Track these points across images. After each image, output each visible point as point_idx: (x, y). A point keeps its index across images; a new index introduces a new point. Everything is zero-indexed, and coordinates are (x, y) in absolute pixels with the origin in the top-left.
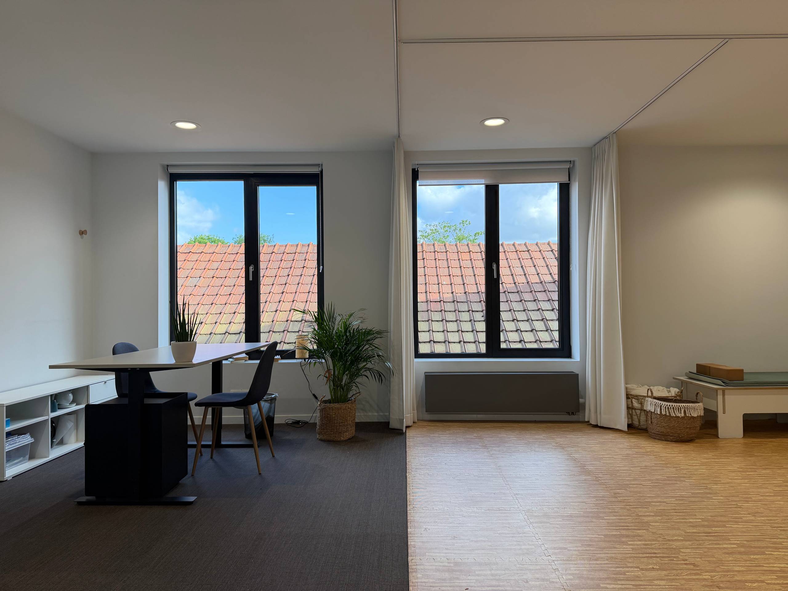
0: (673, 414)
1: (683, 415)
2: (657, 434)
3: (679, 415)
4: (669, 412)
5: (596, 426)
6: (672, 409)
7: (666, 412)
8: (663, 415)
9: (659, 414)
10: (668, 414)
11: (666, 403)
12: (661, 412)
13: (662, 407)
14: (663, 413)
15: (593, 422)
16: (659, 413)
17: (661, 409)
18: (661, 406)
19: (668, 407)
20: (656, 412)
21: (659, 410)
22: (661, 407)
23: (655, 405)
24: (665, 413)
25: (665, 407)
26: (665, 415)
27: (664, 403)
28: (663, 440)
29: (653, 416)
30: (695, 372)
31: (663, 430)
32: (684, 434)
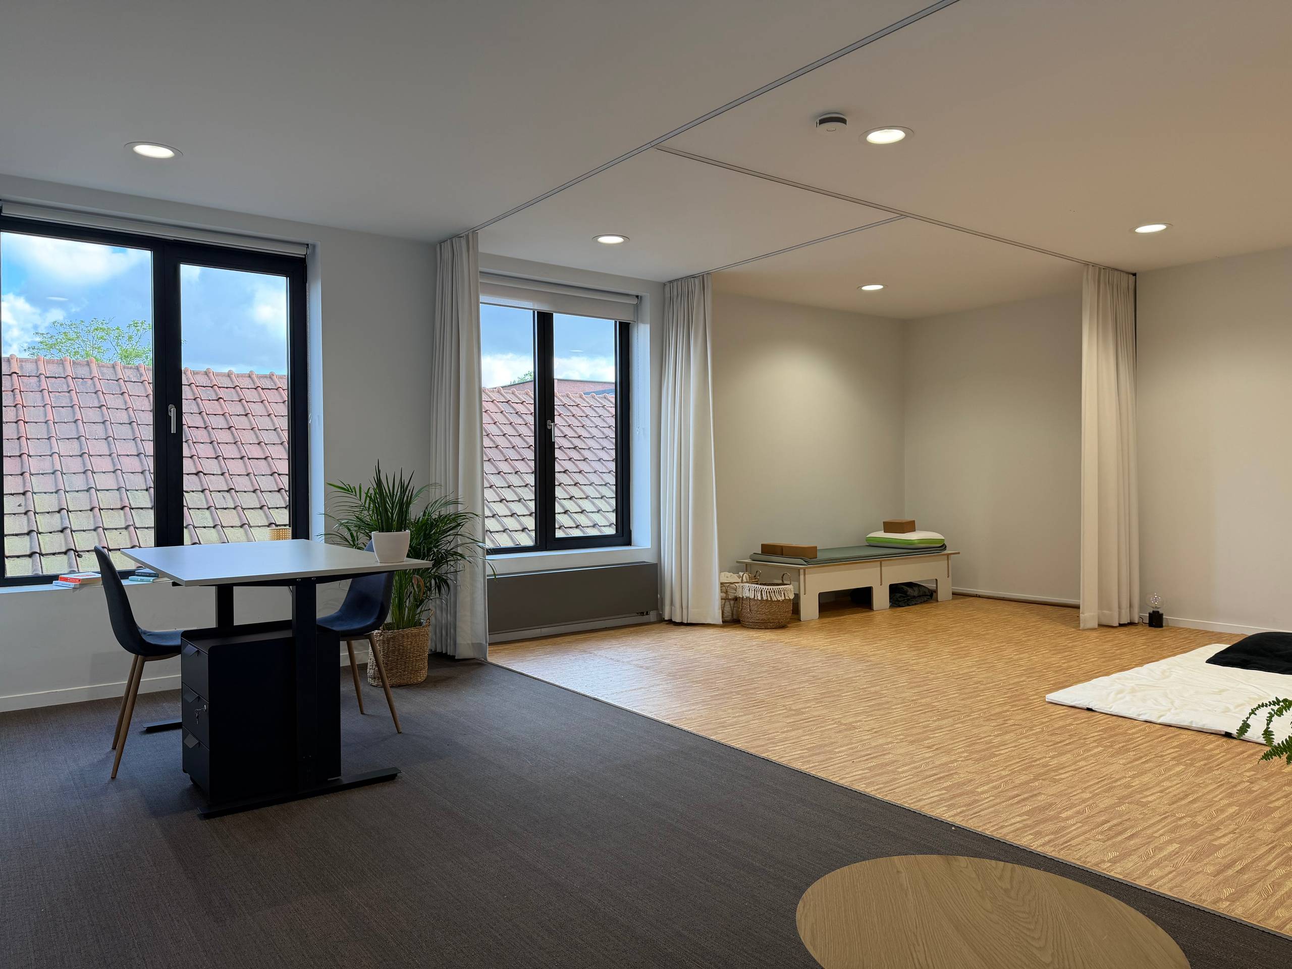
0: (775, 598)
1: (783, 598)
2: (756, 623)
3: (780, 599)
4: (771, 597)
5: (681, 624)
6: (773, 593)
7: (767, 596)
8: (764, 601)
9: (759, 600)
10: (769, 599)
11: (767, 587)
12: (762, 598)
13: (763, 592)
14: (765, 598)
15: (678, 620)
16: (759, 598)
17: (761, 594)
18: (762, 590)
19: (769, 591)
20: (756, 598)
21: (759, 595)
22: (761, 592)
23: (755, 590)
24: (766, 598)
25: (767, 592)
26: (767, 600)
27: (764, 587)
28: (763, 629)
29: (752, 603)
30: (760, 553)
31: (764, 617)
32: (783, 619)
